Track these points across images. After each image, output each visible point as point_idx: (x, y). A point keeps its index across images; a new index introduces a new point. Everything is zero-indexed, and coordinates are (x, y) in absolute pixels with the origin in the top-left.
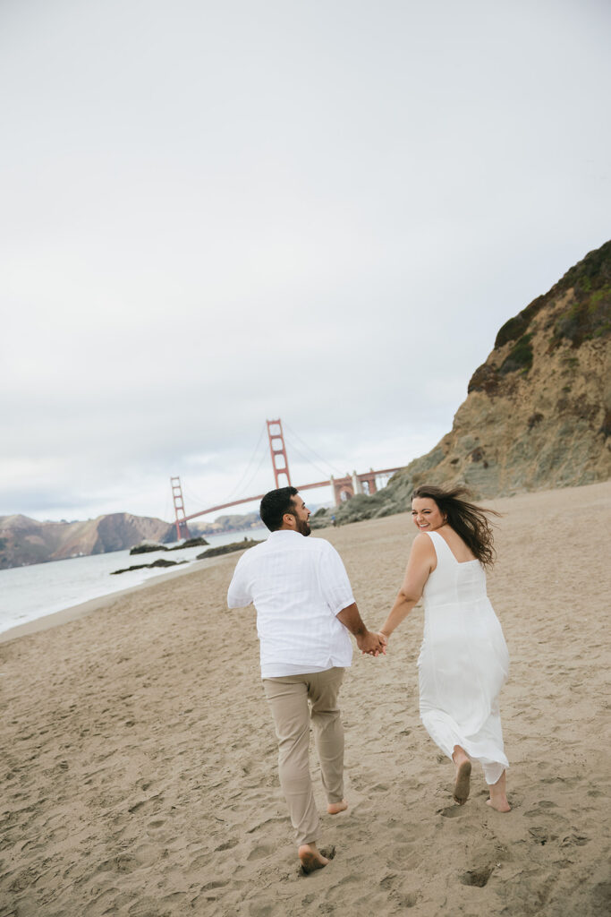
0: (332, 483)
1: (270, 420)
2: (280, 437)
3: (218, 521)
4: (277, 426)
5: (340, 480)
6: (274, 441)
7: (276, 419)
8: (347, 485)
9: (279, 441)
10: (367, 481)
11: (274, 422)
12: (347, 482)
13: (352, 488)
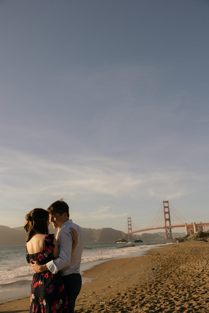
0: (186, 226)
1: (165, 201)
2: (168, 207)
3: (143, 235)
4: (167, 203)
5: (189, 225)
6: (166, 209)
7: (167, 201)
8: (191, 227)
9: (167, 209)
10: (199, 227)
11: (166, 202)
12: (192, 226)
13: (193, 229)
